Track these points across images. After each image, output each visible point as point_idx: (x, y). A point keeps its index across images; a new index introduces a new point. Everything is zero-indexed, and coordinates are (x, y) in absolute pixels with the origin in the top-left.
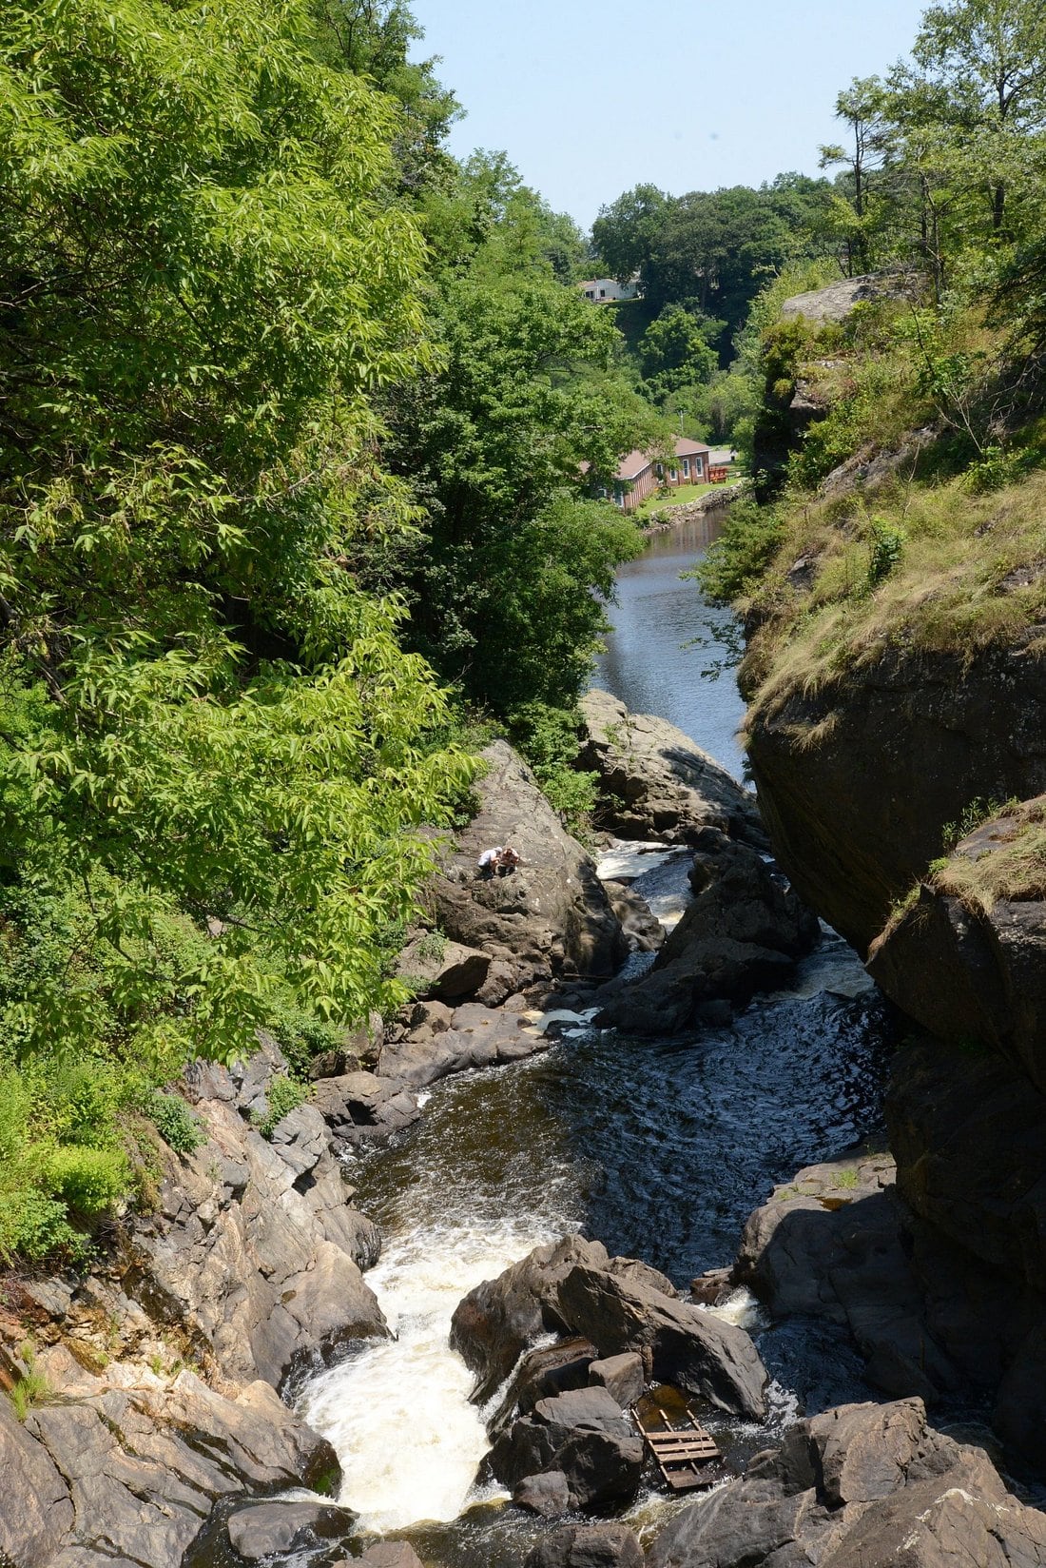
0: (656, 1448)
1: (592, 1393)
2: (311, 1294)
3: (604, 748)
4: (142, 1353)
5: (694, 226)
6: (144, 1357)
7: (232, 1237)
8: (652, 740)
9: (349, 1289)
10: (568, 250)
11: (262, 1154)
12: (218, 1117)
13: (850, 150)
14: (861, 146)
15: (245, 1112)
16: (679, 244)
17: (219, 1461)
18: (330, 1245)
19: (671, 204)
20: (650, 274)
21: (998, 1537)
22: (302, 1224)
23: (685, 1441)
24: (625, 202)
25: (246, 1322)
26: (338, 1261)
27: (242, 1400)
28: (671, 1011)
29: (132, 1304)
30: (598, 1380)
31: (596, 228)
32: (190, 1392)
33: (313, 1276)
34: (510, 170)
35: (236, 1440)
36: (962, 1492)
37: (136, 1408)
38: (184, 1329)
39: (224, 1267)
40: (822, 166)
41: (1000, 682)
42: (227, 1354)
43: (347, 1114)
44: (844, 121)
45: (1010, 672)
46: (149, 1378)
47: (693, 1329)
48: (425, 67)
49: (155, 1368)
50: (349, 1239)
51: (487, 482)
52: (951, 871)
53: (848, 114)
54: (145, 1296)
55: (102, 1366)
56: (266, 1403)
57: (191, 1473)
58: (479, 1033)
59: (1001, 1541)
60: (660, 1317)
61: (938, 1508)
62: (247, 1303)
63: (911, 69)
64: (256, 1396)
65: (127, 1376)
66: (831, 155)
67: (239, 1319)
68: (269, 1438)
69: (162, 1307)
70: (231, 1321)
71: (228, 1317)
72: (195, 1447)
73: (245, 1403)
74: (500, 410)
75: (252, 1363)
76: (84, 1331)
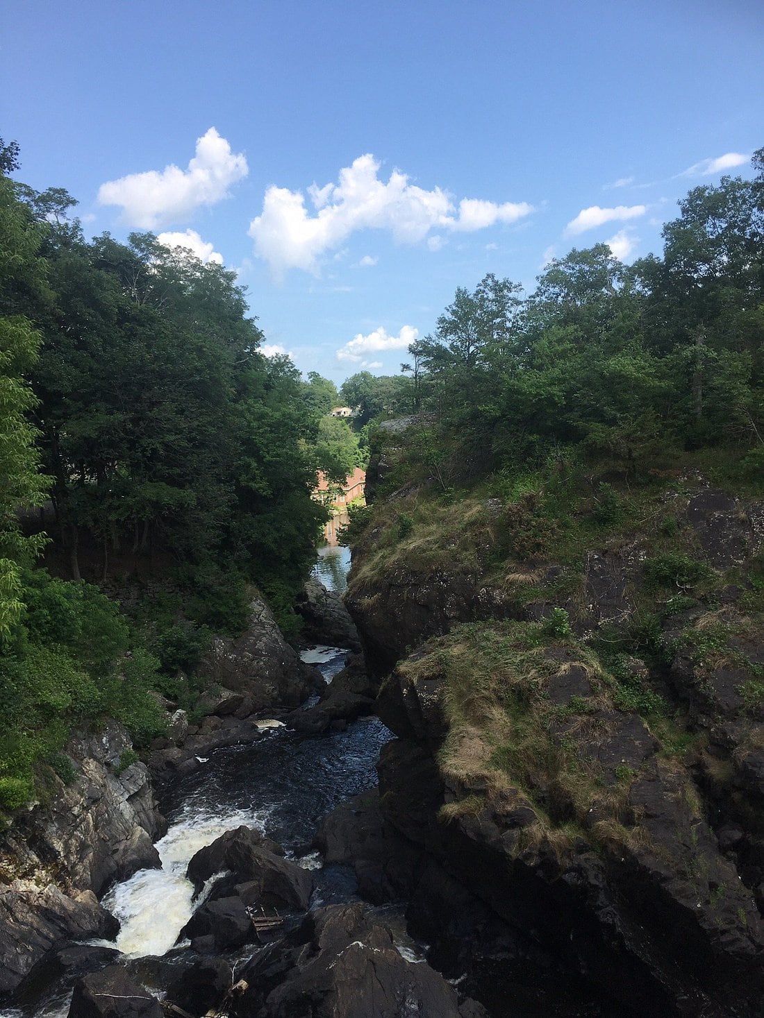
0: (256, 925)
1: (233, 900)
2: (125, 851)
3: (314, 605)
4: (34, 875)
5: (384, 388)
6: (34, 877)
7: (88, 823)
8: (336, 602)
9: (145, 848)
10: (331, 395)
11: (112, 785)
12: (91, 766)
13: (413, 367)
14: (418, 365)
15: (108, 764)
16: (377, 396)
17: (60, 926)
18: (140, 828)
19: (375, 379)
20: (364, 407)
21: (373, 962)
22: (128, 818)
23: (270, 921)
24: (356, 378)
25: (90, 863)
26: (141, 836)
27: (78, 899)
28: (319, 724)
29: (31, 852)
30: (236, 893)
31: (344, 386)
32: (51, 894)
33: (129, 842)
34: (290, 363)
35: (70, 917)
36: (360, 943)
37: (22, 900)
38: (57, 865)
39: (82, 837)
40: (402, 371)
41: (441, 586)
42: (77, 878)
43: (165, 767)
44: (412, 356)
45: (444, 581)
46: (33, 886)
47: (284, 870)
48: (251, 320)
49: (38, 883)
50: (151, 825)
51: (259, 488)
52: (404, 667)
53: (413, 352)
54: (39, 848)
55: (11, 881)
56: (90, 900)
57: (45, 931)
58: (233, 731)
59: (374, 964)
60: (270, 865)
61: (346, 951)
62: (92, 854)
63: (433, 339)
64: (83, 897)
65: (23, 886)
66: (406, 367)
67: (86, 861)
68: (87, 916)
69: (47, 855)
70: (82, 862)
71: (81, 859)
72: (49, 920)
73: (80, 901)
74: (268, 458)
75: (90, 882)
76: (4, 864)
